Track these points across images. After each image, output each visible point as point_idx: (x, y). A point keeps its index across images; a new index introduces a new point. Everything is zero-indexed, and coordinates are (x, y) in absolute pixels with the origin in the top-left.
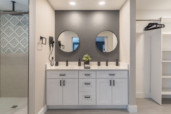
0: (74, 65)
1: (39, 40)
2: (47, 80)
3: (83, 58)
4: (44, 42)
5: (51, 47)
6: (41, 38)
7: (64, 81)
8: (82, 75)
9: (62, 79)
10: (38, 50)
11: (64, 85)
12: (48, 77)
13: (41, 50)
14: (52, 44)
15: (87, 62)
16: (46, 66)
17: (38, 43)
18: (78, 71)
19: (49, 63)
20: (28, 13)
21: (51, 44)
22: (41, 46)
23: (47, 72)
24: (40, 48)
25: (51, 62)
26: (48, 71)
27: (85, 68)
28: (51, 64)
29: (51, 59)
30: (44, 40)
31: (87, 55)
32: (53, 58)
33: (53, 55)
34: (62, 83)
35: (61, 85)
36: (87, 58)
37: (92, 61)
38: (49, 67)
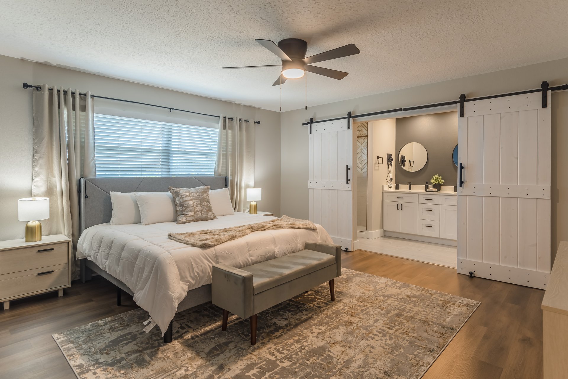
0: (419, 189)
1: (376, 160)
2: (384, 202)
3: (431, 180)
4: (381, 162)
5: (390, 165)
6: (378, 158)
7: (401, 204)
8: (422, 199)
9: (399, 203)
10: (375, 170)
11: (401, 210)
12: (384, 199)
13: (378, 170)
14: (391, 162)
15: (438, 186)
16: (383, 187)
17: (375, 164)
18: (418, 194)
19: (387, 184)
20: (367, 136)
21: (389, 162)
22: (377, 165)
23: (384, 193)
24: (377, 168)
25: (389, 183)
26: (386, 192)
27: (426, 192)
28: (389, 185)
29: (389, 180)
30: (381, 159)
31: (436, 177)
32: (391, 179)
33: (392, 175)
34: (400, 207)
35: (398, 209)
36: (436, 180)
37: (444, 184)
38: (386, 188)
